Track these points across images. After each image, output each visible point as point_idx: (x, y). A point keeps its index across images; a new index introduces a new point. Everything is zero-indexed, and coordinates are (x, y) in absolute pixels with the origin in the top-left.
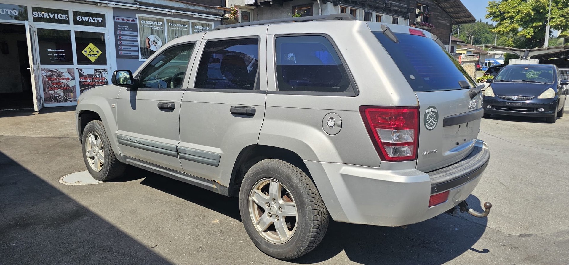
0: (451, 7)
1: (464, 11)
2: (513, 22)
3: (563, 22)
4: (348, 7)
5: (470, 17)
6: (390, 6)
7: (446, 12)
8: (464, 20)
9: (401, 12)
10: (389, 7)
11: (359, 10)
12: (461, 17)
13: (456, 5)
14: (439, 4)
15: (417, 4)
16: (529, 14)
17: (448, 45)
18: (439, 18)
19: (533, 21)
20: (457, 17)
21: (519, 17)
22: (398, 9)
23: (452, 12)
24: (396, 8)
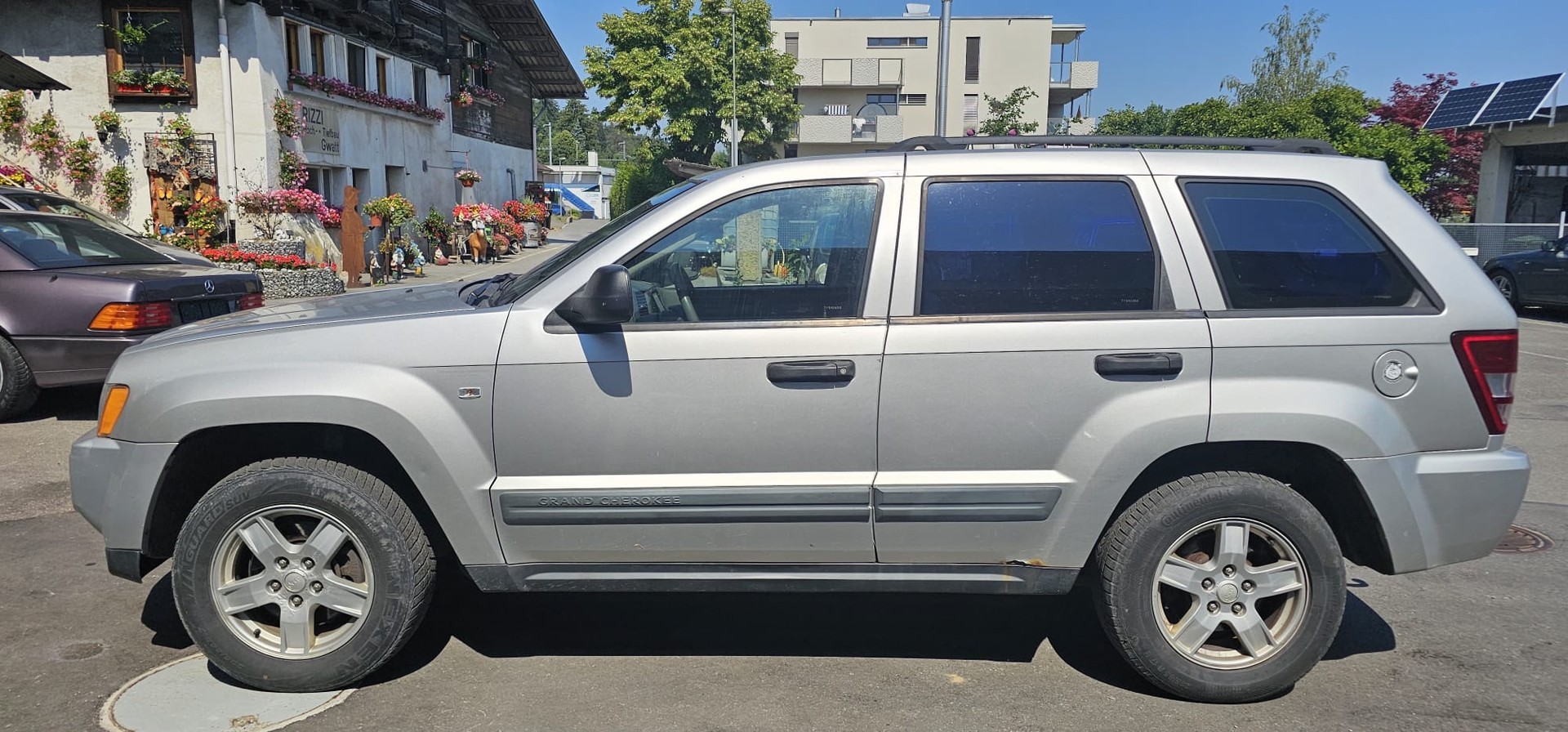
0: (533, 53)
1: (563, 65)
2: (649, 102)
3: (746, 112)
4: (307, 24)
5: (575, 84)
6: (410, 35)
7: (520, 64)
8: (558, 89)
9: (431, 53)
10: (407, 38)
11: (332, 36)
12: (553, 81)
13: (547, 51)
14: (504, 42)
15: (462, 37)
16: (680, 88)
17: (530, 151)
18: (508, 79)
19: (688, 103)
20: (542, 79)
21: (660, 91)
22: (424, 45)
23: (534, 65)
24: (421, 42)
